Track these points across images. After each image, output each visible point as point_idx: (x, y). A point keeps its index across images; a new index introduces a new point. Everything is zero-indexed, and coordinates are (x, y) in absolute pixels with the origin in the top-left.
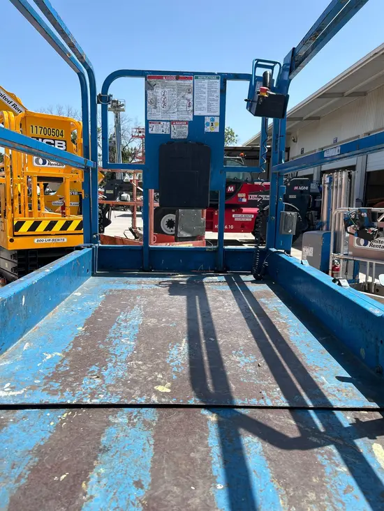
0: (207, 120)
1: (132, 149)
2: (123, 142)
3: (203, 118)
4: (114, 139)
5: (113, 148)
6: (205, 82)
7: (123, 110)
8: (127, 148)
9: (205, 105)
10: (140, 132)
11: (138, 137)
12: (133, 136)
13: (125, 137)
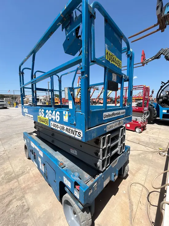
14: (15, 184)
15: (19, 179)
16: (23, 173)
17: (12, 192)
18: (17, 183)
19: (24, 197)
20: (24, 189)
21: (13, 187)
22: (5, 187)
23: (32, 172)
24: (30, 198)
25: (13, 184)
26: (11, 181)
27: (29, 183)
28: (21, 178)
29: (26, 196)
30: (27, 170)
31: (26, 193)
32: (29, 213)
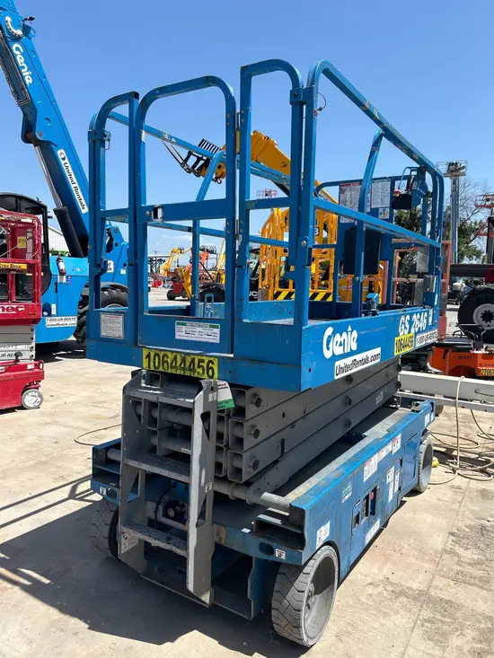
0: (380, 210)
1: (475, 223)
2: (463, 214)
3: (377, 209)
4: (449, 212)
5: (448, 225)
6: (380, 184)
7: (464, 174)
8: (468, 222)
9: (379, 200)
10: (488, 200)
11: (485, 206)
12: (477, 206)
13: (466, 208)
14: (441, 585)
15: (423, 587)
16: (400, 593)
17: (460, 577)
18: (435, 583)
19: (445, 550)
20: (433, 561)
21: (452, 583)
22: (469, 601)
23: (377, 575)
24: (438, 541)
25: (445, 589)
26: (446, 602)
27: (413, 560)
28: (415, 586)
29: (440, 547)
30: (380, 589)
31: (436, 552)
32: (454, 530)
